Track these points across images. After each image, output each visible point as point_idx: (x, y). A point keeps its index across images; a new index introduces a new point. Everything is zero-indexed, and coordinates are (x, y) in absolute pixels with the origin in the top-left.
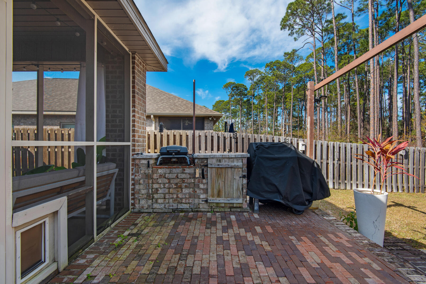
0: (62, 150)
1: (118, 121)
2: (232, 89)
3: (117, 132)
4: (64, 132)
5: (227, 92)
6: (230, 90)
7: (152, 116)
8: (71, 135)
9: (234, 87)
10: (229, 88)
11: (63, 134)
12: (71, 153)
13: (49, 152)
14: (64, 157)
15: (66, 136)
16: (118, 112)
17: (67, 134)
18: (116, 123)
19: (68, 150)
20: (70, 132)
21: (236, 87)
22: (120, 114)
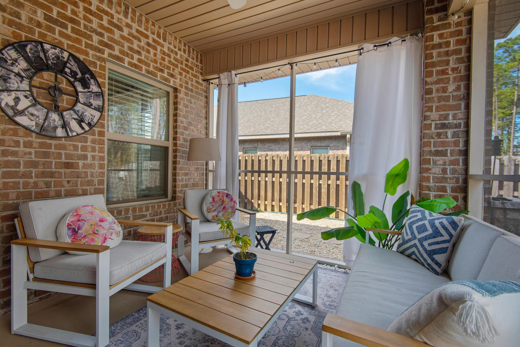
0: (258, 179)
1: (449, 135)
3: (449, 155)
4: (261, 158)
8: (268, 162)
11: (260, 160)
12: (268, 183)
13: (240, 180)
14: (261, 187)
15: (263, 162)
16: (451, 117)
17: (264, 160)
18: (447, 137)
19: (265, 179)
20: (267, 159)
22: (455, 122)
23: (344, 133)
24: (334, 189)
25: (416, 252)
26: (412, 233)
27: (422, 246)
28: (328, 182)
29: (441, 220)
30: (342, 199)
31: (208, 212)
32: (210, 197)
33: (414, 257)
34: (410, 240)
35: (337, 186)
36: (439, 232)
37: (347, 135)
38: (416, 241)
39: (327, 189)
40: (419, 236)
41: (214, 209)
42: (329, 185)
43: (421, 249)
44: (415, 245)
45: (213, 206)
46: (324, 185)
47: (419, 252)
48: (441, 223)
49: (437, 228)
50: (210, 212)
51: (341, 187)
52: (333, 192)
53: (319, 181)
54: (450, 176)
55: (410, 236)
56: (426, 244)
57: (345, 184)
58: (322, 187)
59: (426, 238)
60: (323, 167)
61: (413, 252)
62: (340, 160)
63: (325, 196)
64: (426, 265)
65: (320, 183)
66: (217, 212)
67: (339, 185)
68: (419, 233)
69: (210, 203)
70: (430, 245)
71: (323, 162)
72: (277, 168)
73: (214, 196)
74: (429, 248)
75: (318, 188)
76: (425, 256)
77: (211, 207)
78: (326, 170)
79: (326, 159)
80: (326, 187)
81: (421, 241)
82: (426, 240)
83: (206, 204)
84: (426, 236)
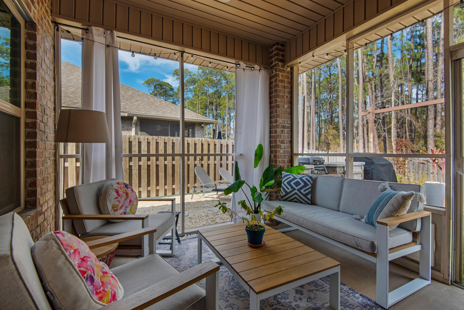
2: (155, 87)
3: (286, 143)
5: (149, 90)
6: (153, 88)
7: (135, 118)
9: (158, 85)
10: (152, 85)
21: (161, 85)
23: (131, 115)
24: (145, 169)
25: (297, 197)
26: (292, 187)
27: (301, 192)
28: (139, 164)
29: (305, 177)
30: (153, 178)
31: (115, 211)
32: (112, 190)
33: (295, 200)
34: (291, 191)
35: (149, 166)
36: (307, 183)
37: (134, 117)
38: (296, 191)
39: (138, 170)
40: (297, 188)
41: (120, 205)
42: (140, 166)
43: (300, 194)
44: (296, 193)
45: (119, 201)
46: (135, 166)
47: (299, 196)
48: (306, 179)
49: (305, 182)
50: (117, 210)
51: (152, 168)
52: (144, 172)
53: (129, 163)
54: (287, 154)
55: (291, 189)
56: (302, 191)
57: (155, 164)
58: (133, 169)
59: (302, 188)
60: (133, 149)
61: (295, 198)
62: (150, 142)
63: (137, 177)
64: (303, 202)
65: (131, 164)
66: (124, 208)
67: (150, 165)
68: (297, 186)
69: (115, 198)
70: (304, 191)
71: (133, 143)
72: (72, 150)
73: (117, 189)
74: (304, 193)
75: (128, 171)
76: (303, 197)
77: (117, 203)
78: (137, 153)
79: (137, 140)
80: (138, 168)
81: (299, 190)
82: (302, 189)
83: (110, 201)
84: (301, 187)
